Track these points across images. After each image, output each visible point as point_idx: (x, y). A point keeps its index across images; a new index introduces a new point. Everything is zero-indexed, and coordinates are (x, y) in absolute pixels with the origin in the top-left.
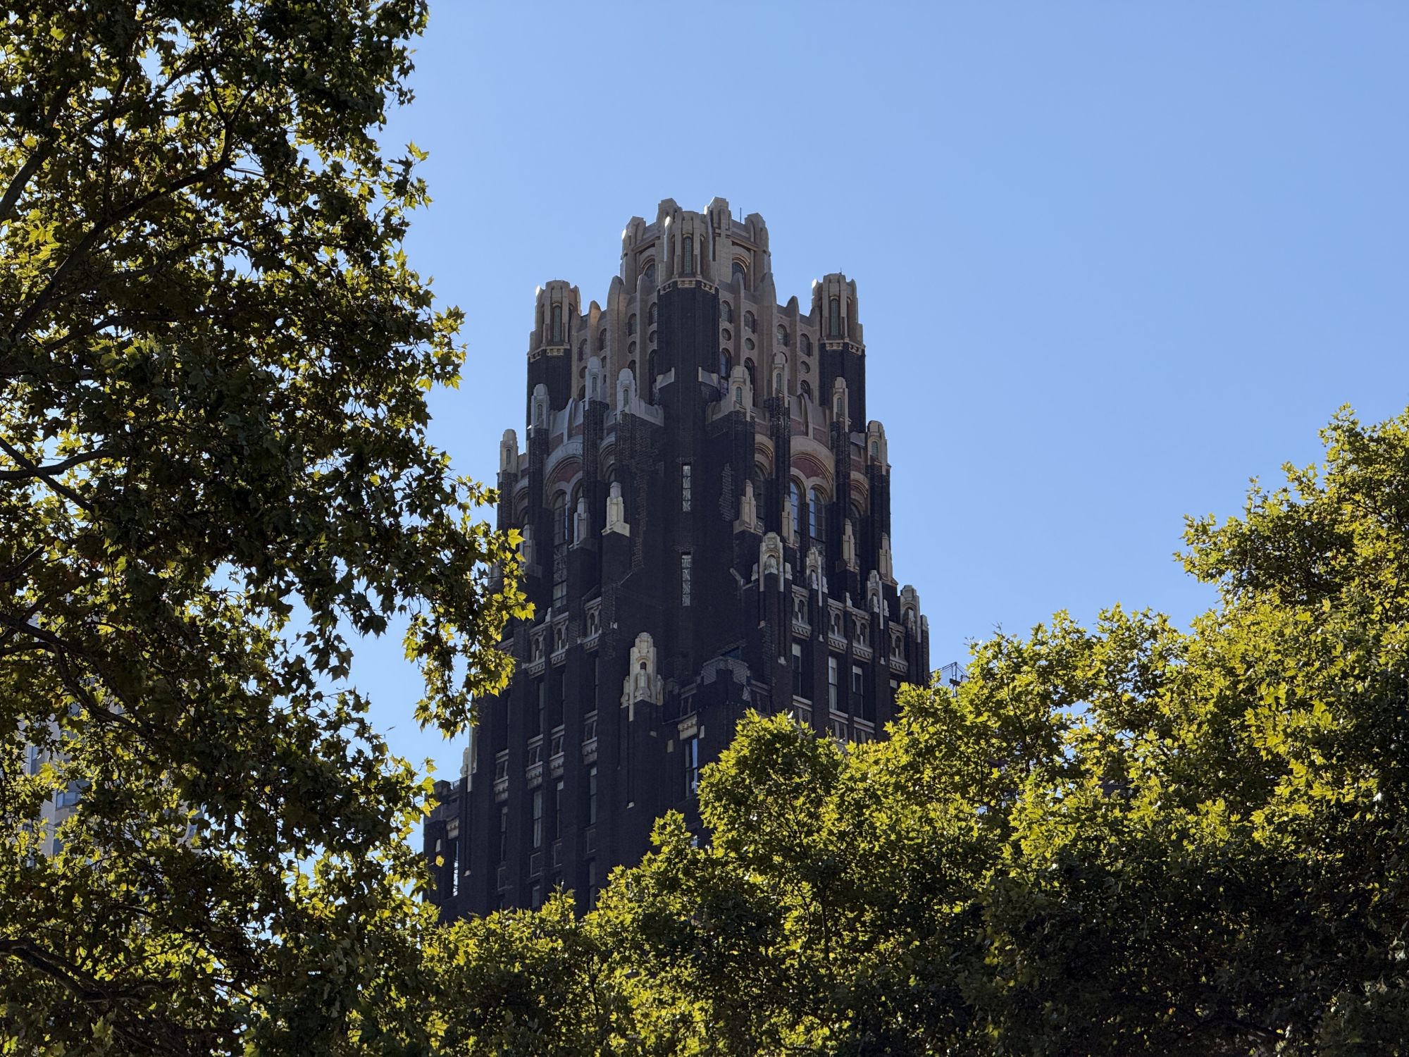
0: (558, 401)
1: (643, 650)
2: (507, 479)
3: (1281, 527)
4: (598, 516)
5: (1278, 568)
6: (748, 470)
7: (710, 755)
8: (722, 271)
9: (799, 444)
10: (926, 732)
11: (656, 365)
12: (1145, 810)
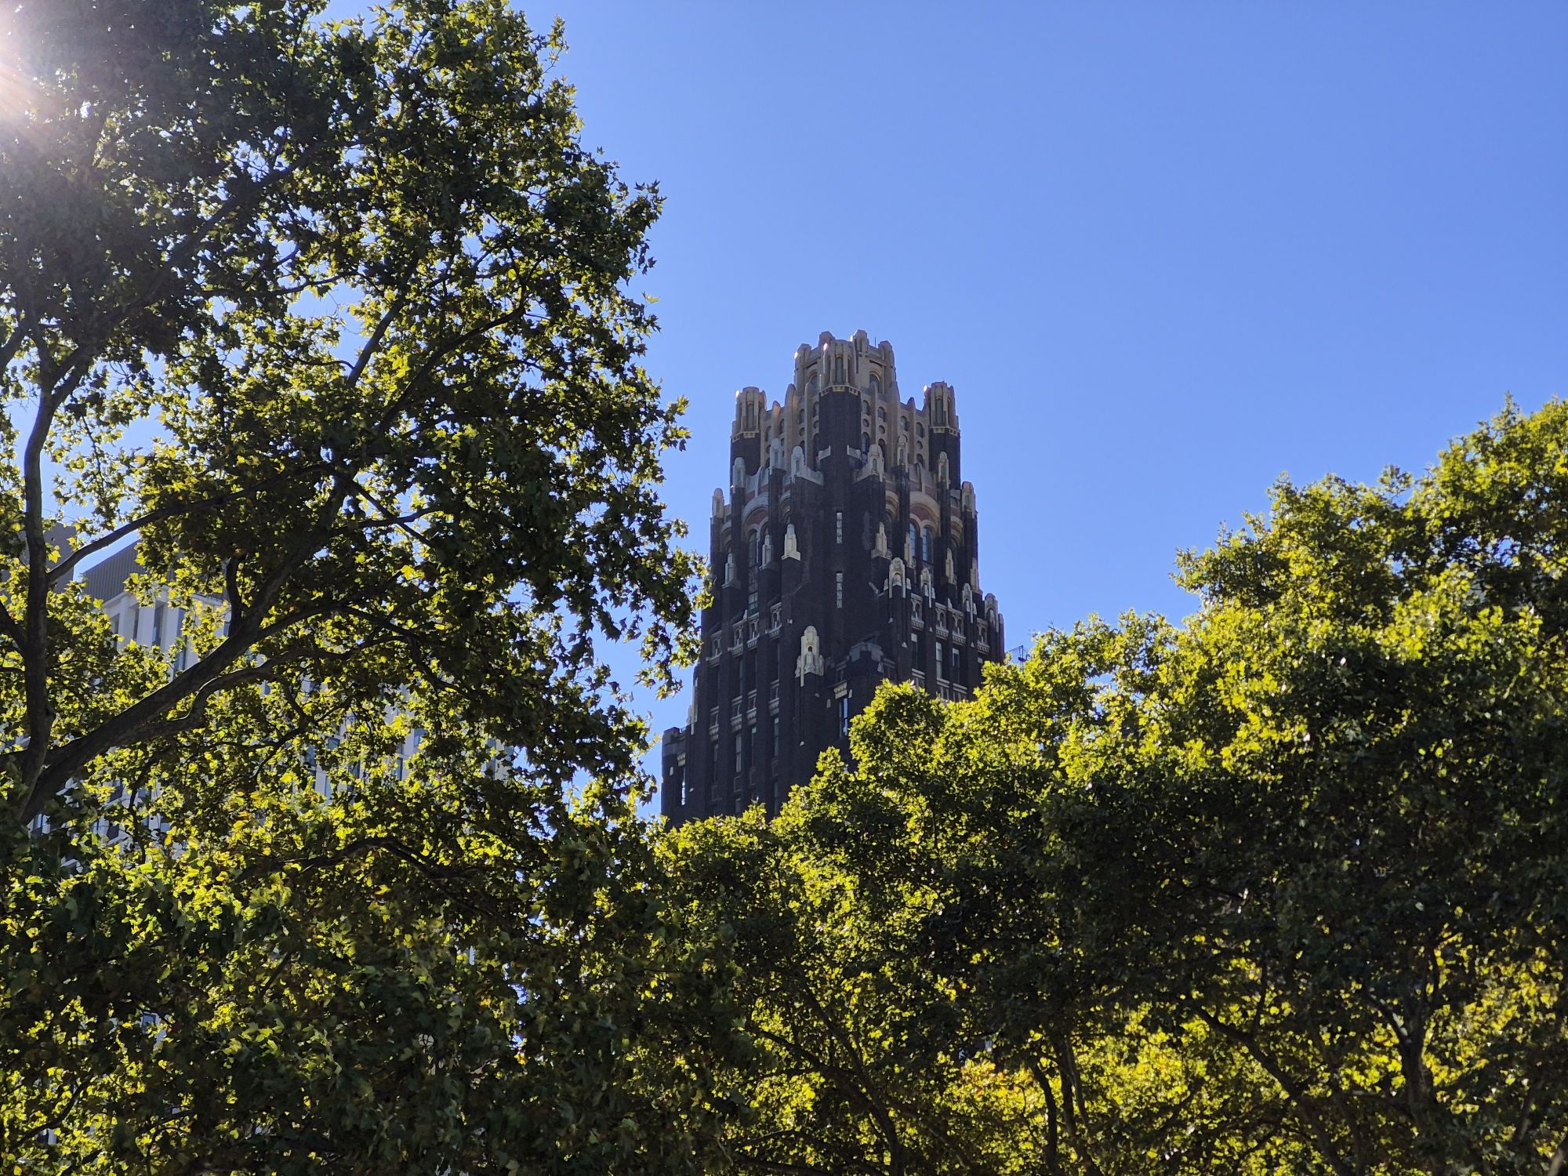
0: (751, 468)
1: (810, 638)
2: (717, 524)
3: (1241, 555)
4: (779, 547)
5: (1238, 583)
6: (881, 515)
7: (858, 709)
8: (862, 380)
9: (915, 497)
10: (1002, 694)
11: (818, 444)
12: (1150, 747)
